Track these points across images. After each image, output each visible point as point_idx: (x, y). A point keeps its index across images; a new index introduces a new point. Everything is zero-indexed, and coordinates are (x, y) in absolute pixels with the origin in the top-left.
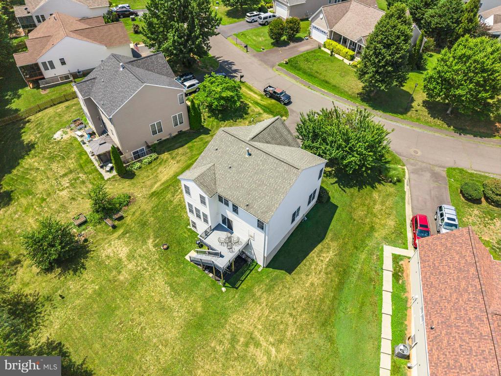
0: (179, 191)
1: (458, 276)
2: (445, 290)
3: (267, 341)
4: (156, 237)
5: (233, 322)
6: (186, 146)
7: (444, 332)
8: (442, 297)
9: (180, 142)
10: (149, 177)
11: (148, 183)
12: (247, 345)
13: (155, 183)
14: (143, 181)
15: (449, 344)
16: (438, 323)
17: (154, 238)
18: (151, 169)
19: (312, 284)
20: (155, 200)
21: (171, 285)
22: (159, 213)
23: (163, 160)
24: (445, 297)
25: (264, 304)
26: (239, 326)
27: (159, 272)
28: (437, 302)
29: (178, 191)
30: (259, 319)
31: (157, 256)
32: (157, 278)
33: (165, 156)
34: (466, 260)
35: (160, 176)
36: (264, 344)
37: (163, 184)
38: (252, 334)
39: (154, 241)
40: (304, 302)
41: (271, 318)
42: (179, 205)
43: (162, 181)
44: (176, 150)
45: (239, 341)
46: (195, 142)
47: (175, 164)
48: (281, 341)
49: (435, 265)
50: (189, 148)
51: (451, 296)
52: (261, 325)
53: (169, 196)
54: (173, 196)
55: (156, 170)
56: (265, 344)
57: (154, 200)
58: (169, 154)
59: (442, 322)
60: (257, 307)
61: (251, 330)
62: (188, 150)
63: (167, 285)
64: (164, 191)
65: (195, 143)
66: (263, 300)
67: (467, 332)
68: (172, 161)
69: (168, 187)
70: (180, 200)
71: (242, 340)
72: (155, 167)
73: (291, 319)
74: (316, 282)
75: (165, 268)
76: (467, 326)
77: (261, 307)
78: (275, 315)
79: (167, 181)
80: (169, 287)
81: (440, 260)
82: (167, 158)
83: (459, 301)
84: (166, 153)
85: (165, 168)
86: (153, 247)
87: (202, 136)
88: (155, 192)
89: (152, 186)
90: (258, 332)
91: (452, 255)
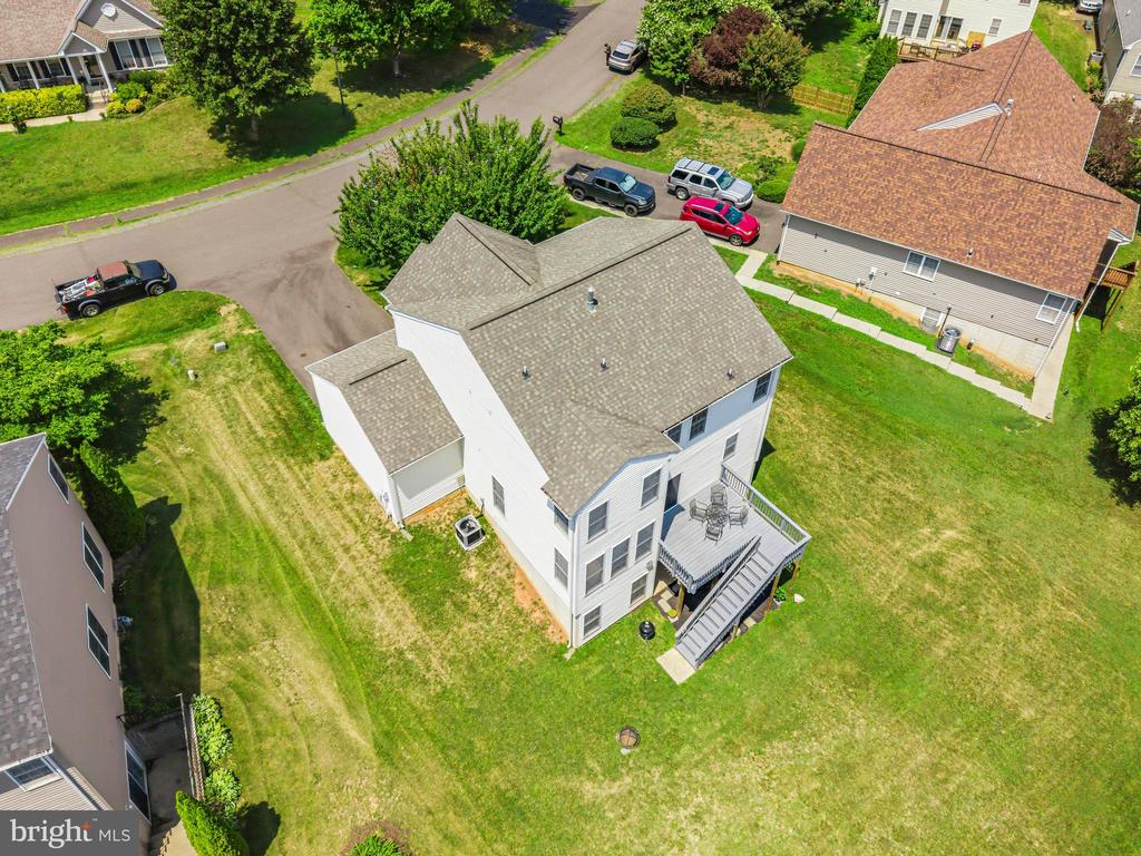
0: (410, 656)
1: (899, 178)
2: (912, 208)
3: (930, 539)
4: (579, 767)
5: (886, 598)
6: (201, 589)
7: (985, 240)
8: (923, 217)
9: (168, 607)
10: (296, 754)
11: (326, 759)
12: (939, 580)
13: (337, 733)
14: (310, 778)
15: (1008, 241)
16: (965, 242)
17: (580, 773)
18: (259, 736)
19: (804, 420)
20: (417, 752)
21: (767, 736)
22: (480, 745)
23: (231, 684)
24: (926, 212)
25: (844, 522)
26: (896, 587)
27: (717, 768)
28: (927, 229)
29: (408, 663)
30: (880, 541)
31: (657, 772)
32: (738, 777)
33: (213, 672)
34: (876, 155)
35: (310, 707)
36: (935, 547)
37: (350, 707)
38: (916, 565)
39: (592, 776)
40: (843, 447)
41: (877, 517)
42: (471, 668)
43: (340, 708)
44: (205, 628)
45: (931, 594)
46: (196, 557)
47: (274, 647)
48: (931, 515)
49: (856, 204)
50: (217, 580)
51: (928, 204)
52: (893, 540)
53: (415, 695)
54: (425, 682)
55: (273, 718)
56: (937, 545)
57: (411, 752)
58: (212, 655)
59: (967, 236)
60: (849, 537)
61: (906, 563)
62: (229, 588)
63: (768, 750)
64: (387, 714)
65: (204, 559)
66: (832, 521)
67: (1002, 207)
68: (257, 654)
69: (372, 692)
70: (451, 662)
71: (928, 587)
72: (254, 721)
73: (881, 482)
74: (797, 410)
75: (706, 750)
76: (992, 204)
77: (850, 530)
78: (870, 509)
79: (346, 692)
80: (775, 744)
81: (849, 191)
82: (231, 666)
83: (943, 196)
84: (203, 667)
85: (278, 683)
86: (614, 780)
87: (179, 529)
88: (377, 745)
89: (346, 749)
90: (909, 551)
91: (853, 171)
